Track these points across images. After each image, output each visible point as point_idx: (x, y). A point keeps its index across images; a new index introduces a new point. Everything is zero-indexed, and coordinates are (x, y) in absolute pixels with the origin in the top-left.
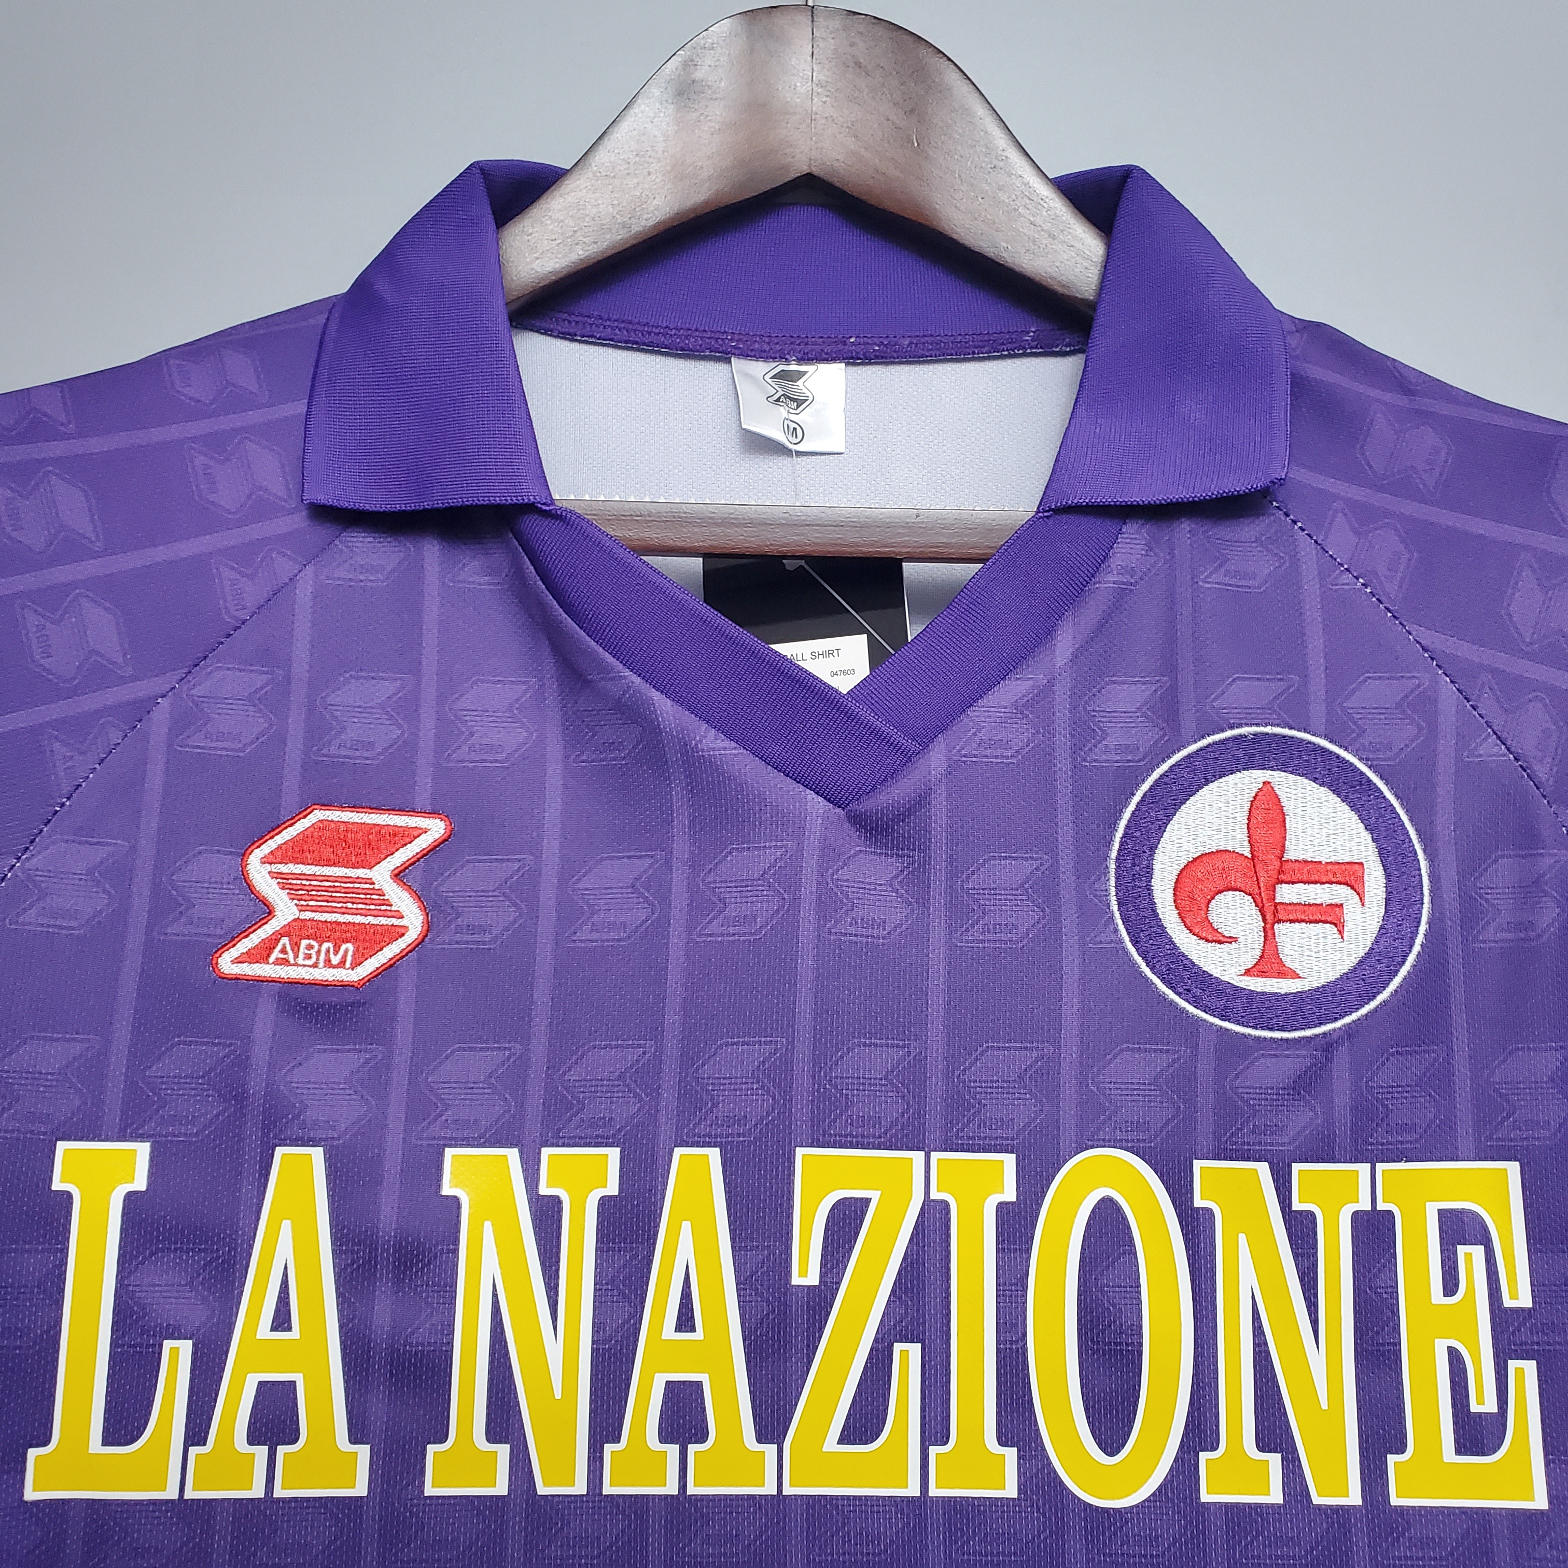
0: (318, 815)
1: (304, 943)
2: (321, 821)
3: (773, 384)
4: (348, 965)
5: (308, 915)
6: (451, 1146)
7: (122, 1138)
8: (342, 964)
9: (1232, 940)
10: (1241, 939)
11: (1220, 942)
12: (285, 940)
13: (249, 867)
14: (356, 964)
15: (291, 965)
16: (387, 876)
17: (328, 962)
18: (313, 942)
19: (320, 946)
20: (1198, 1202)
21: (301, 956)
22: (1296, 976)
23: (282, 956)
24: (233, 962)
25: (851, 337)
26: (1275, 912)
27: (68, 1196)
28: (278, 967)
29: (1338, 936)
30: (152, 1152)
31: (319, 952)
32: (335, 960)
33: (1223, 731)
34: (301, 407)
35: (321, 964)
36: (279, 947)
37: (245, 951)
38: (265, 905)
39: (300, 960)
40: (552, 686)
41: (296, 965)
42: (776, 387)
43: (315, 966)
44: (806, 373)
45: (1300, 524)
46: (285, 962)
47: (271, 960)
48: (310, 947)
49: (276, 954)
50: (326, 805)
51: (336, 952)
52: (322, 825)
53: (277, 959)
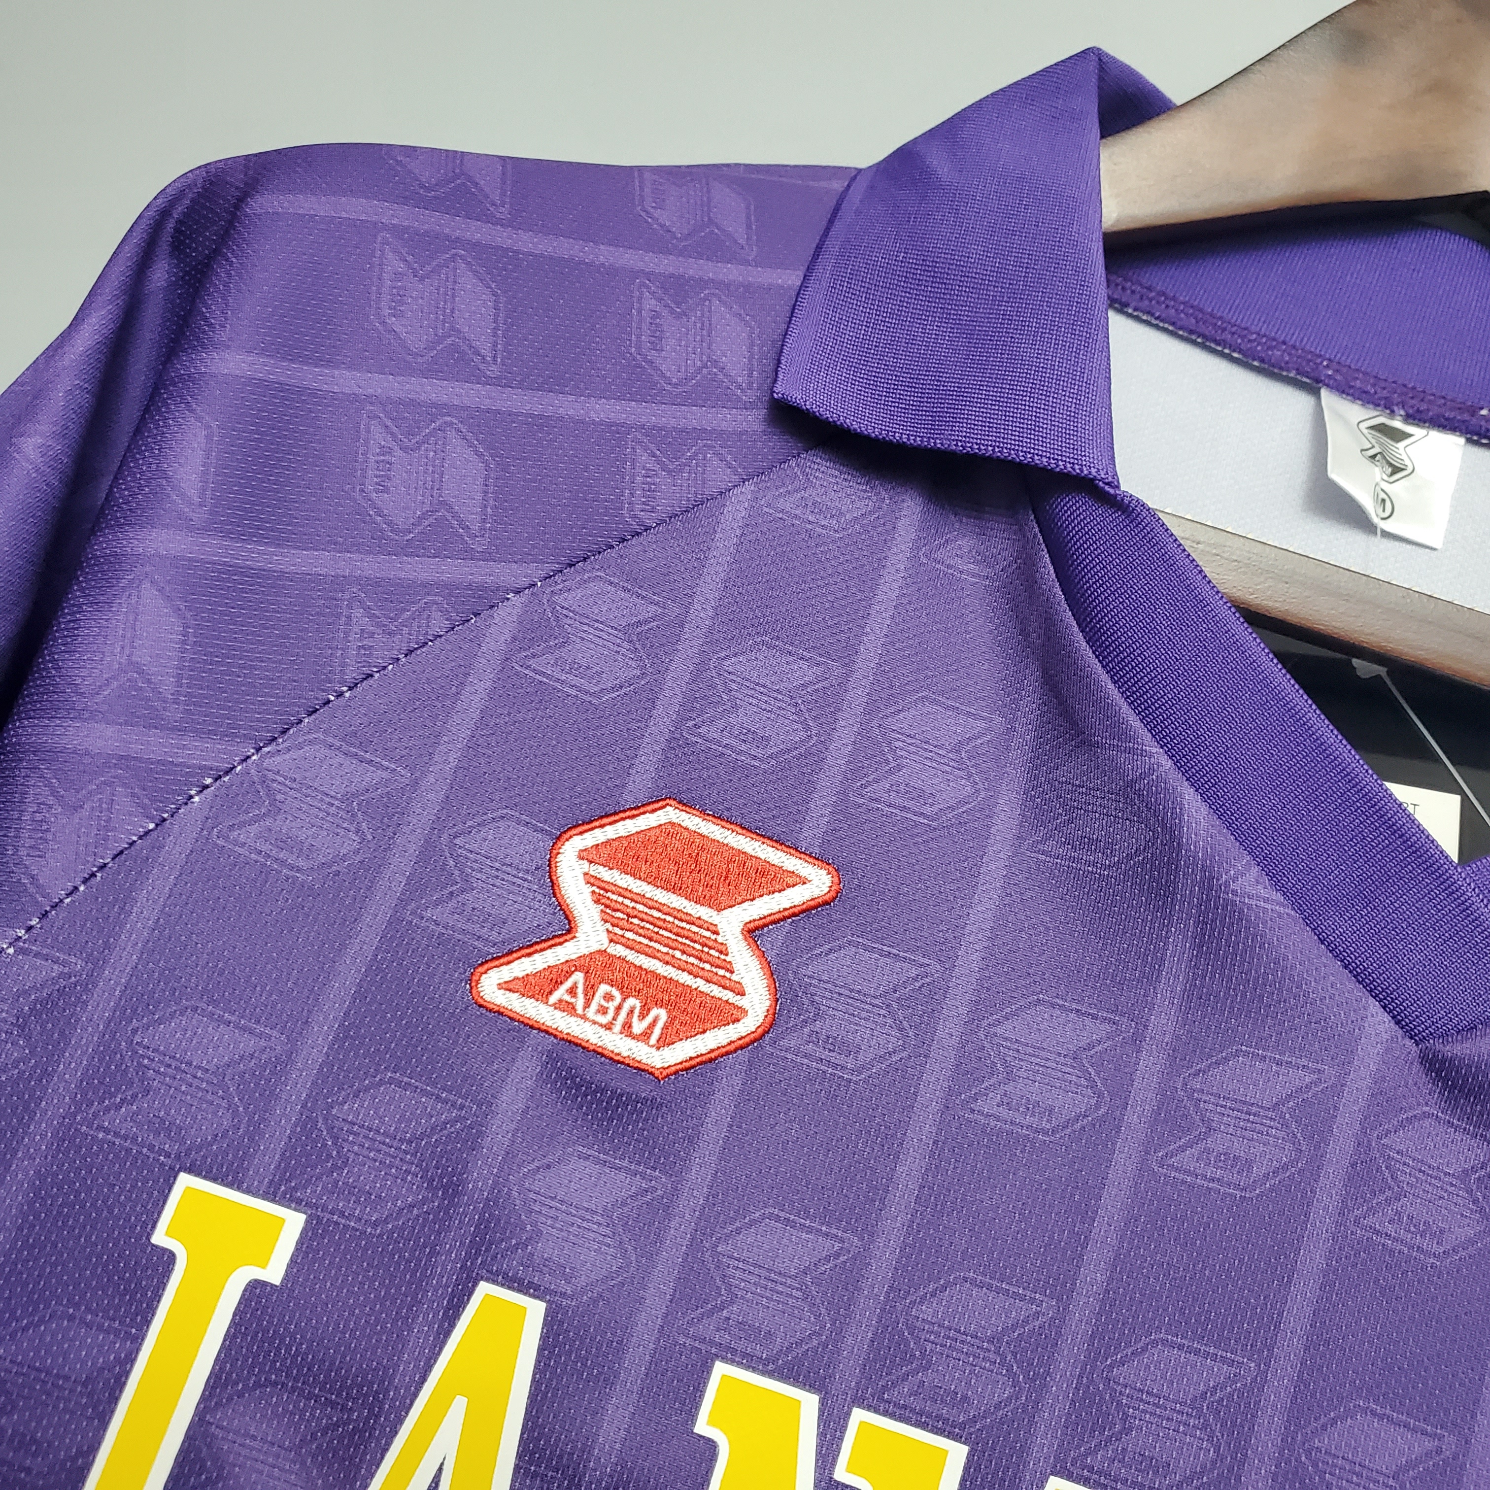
0: (670, 814)
1: (604, 988)
2: (672, 824)
3: (1369, 437)
4: (653, 1040)
5: (619, 950)
6: (724, 1360)
7: (271, 1195)
8: (645, 1036)
12: (578, 977)
13: (560, 858)
14: (664, 1042)
15: (577, 1016)
16: (737, 928)
17: (627, 1027)
18: (616, 993)
19: (624, 1000)
21: (594, 1006)
23: (567, 998)
24: (500, 986)
25: (1482, 408)
27: (171, 1257)
28: (558, 1014)
30: (304, 1231)
31: (619, 1008)
32: (638, 1027)
34: (793, 279)
35: (618, 1027)
36: (568, 984)
37: (520, 975)
38: (567, 918)
39: (591, 1013)
40: (1025, 735)
41: (584, 1017)
42: (1373, 441)
43: (608, 1027)
44: (1411, 435)
46: (568, 1008)
47: (553, 999)
48: (608, 997)
49: (560, 993)
50: (685, 804)
51: (642, 1016)
52: (672, 829)
53: (560, 1001)
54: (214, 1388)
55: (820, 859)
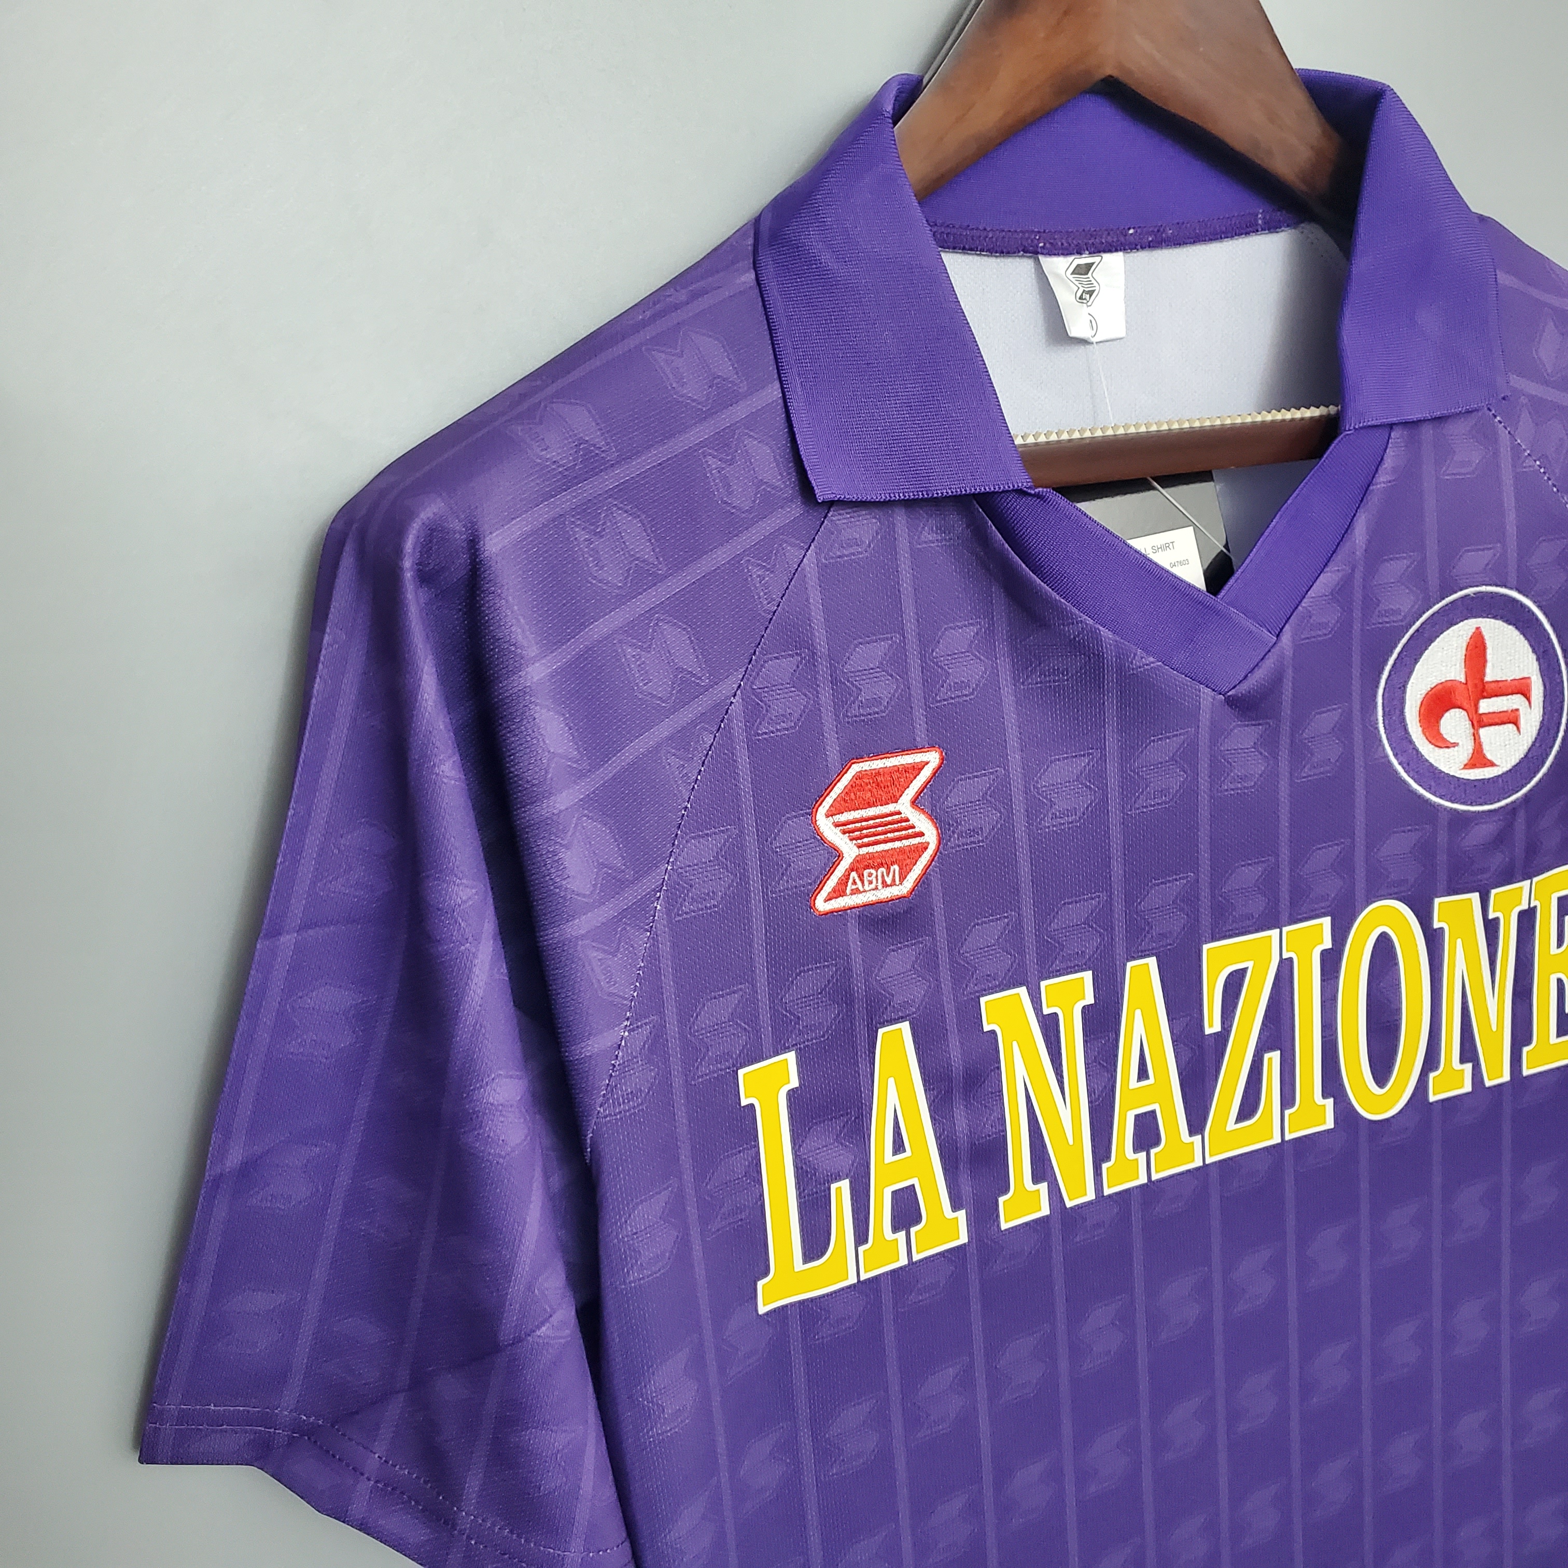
0: (855, 768)
1: (866, 873)
2: (860, 772)
3: (1073, 280)
4: (897, 882)
5: (864, 850)
6: (983, 995)
7: (777, 1054)
8: (893, 883)
9: (1455, 745)
10: (1460, 744)
11: (1448, 747)
12: (854, 875)
13: (818, 823)
14: (903, 878)
15: (861, 892)
16: (908, 804)
17: (884, 882)
18: (873, 871)
19: (877, 872)
20: (1436, 925)
21: (866, 883)
22: (1492, 764)
23: (854, 887)
24: (826, 901)
25: (1129, 229)
26: (1479, 722)
27: (752, 1106)
28: (854, 897)
29: (1516, 732)
30: (797, 1057)
31: (877, 876)
32: (889, 880)
33: (1456, 592)
35: (880, 886)
36: (851, 881)
37: (830, 890)
38: (835, 850)
39: (867, 887)
41: (865, 891)
42: (1077, 283)
43: (876, 888)
44: (1093, 264)
45: (1498, 418)
46: (856, 892)
47: (848, 891)
48: (870, 875)
49: (850, 886)
50: (859, 758)
51: (888, 874)
52: (859, 776)
53: (852, 890)
54: (794, 1141)
55: (932, 747)
